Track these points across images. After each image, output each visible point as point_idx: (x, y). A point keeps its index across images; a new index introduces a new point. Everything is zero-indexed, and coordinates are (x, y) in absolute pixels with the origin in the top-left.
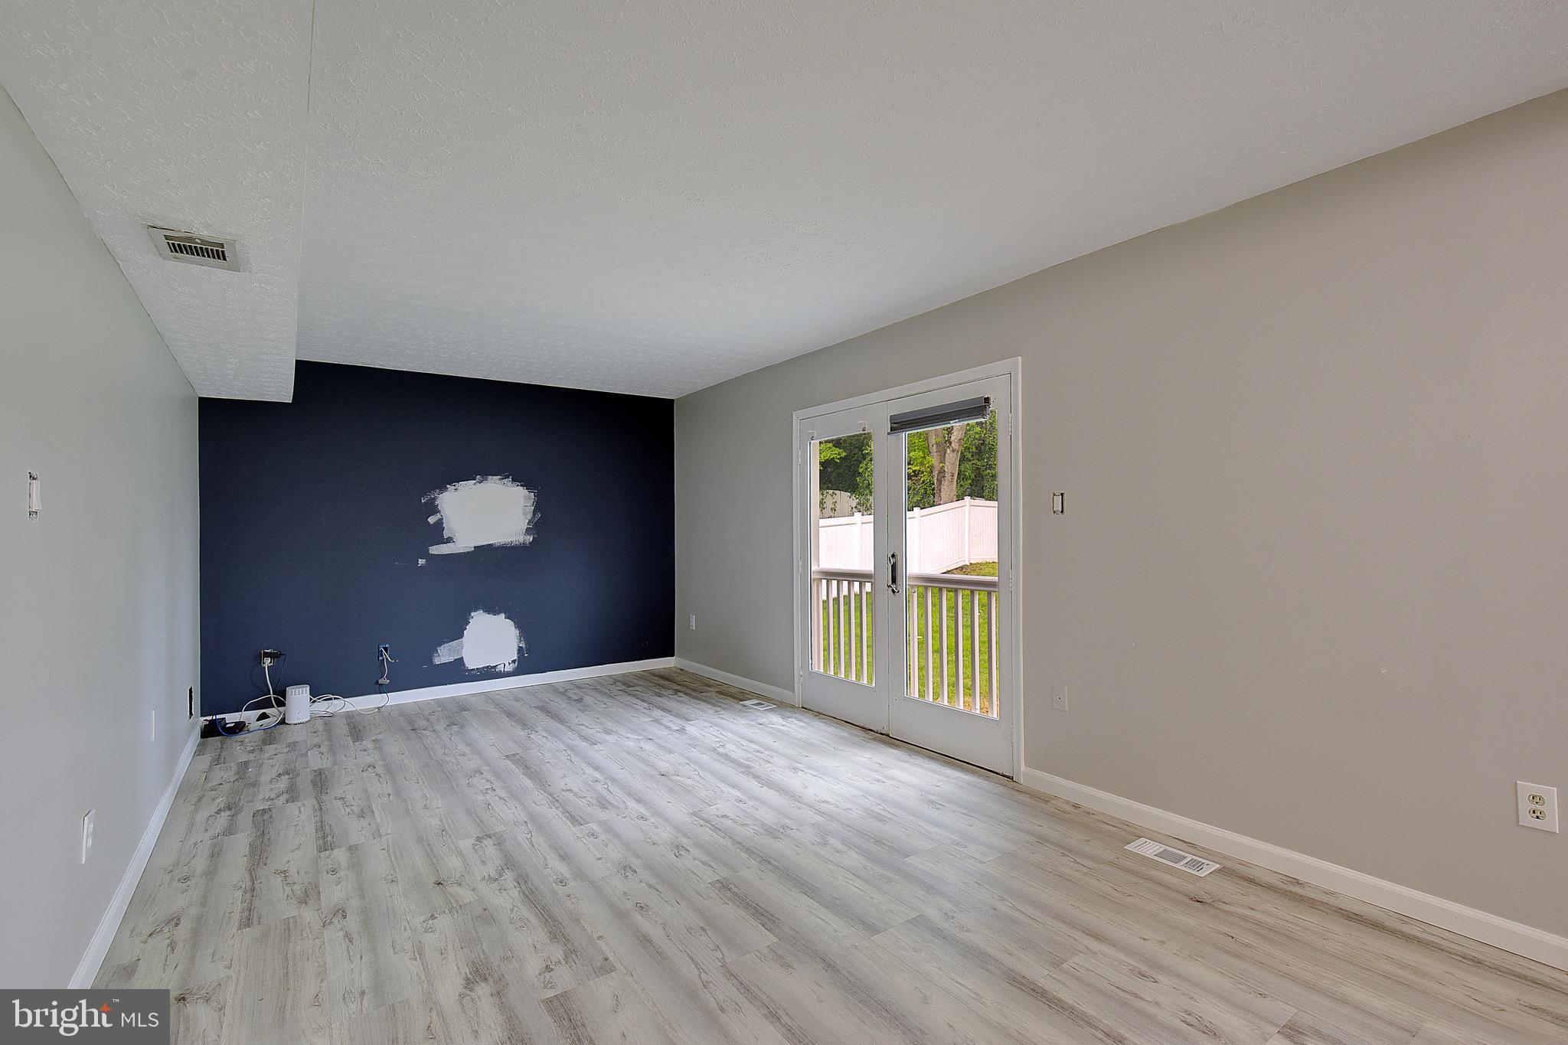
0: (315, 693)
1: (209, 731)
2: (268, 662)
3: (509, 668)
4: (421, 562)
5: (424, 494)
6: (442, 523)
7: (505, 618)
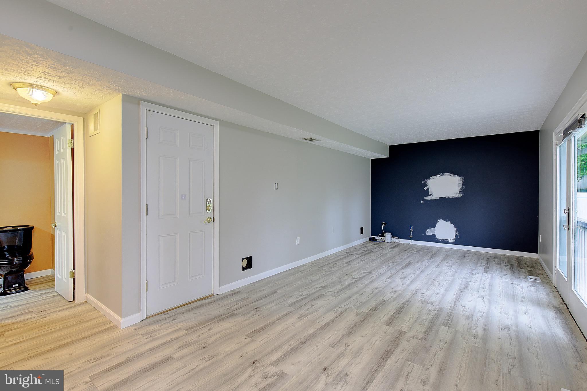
0: (393, 235)
2: (384, 225)
3: (452, 241)
4: (422, 202)
5: (423, 180)
6: (429, 190)
7: (451, 223)
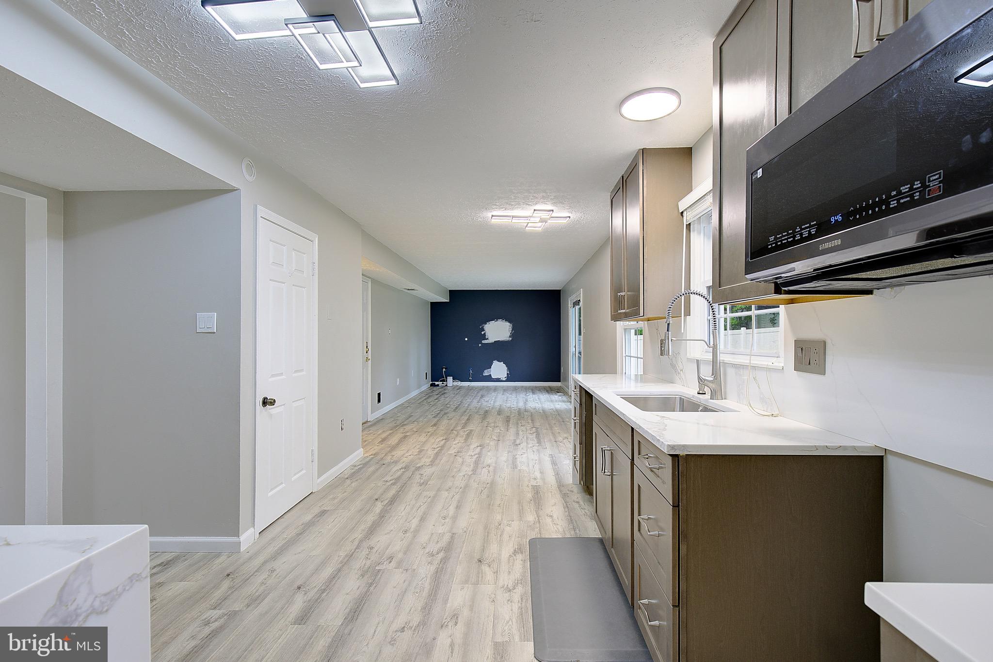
0: (454, 379)
1: (432, 385)
2: (444, 370)
3: (504, 379)
4: (480, 345)
5: (481, 325)
6: (486, 334)
7: (503, 363)
